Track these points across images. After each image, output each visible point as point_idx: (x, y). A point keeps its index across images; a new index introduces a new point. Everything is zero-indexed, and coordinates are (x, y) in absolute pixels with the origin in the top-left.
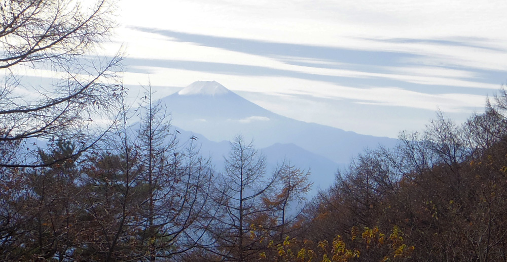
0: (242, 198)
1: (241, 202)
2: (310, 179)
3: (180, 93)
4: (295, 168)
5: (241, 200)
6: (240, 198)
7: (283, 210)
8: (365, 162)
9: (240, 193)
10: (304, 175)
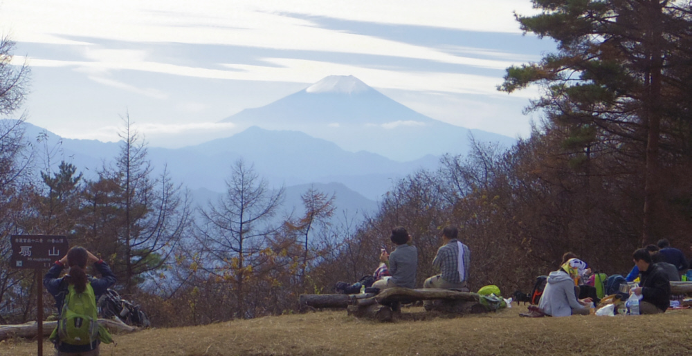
0: (243, 221)
1: (241, 225)
2: (336, 203)
3: (309, 90)
4: (317, 192)
5: (242, 223)
6: (239, 221)
7: (306, 235)
8: (415, 187)
9: (239, 216)
10: (328, 200)
